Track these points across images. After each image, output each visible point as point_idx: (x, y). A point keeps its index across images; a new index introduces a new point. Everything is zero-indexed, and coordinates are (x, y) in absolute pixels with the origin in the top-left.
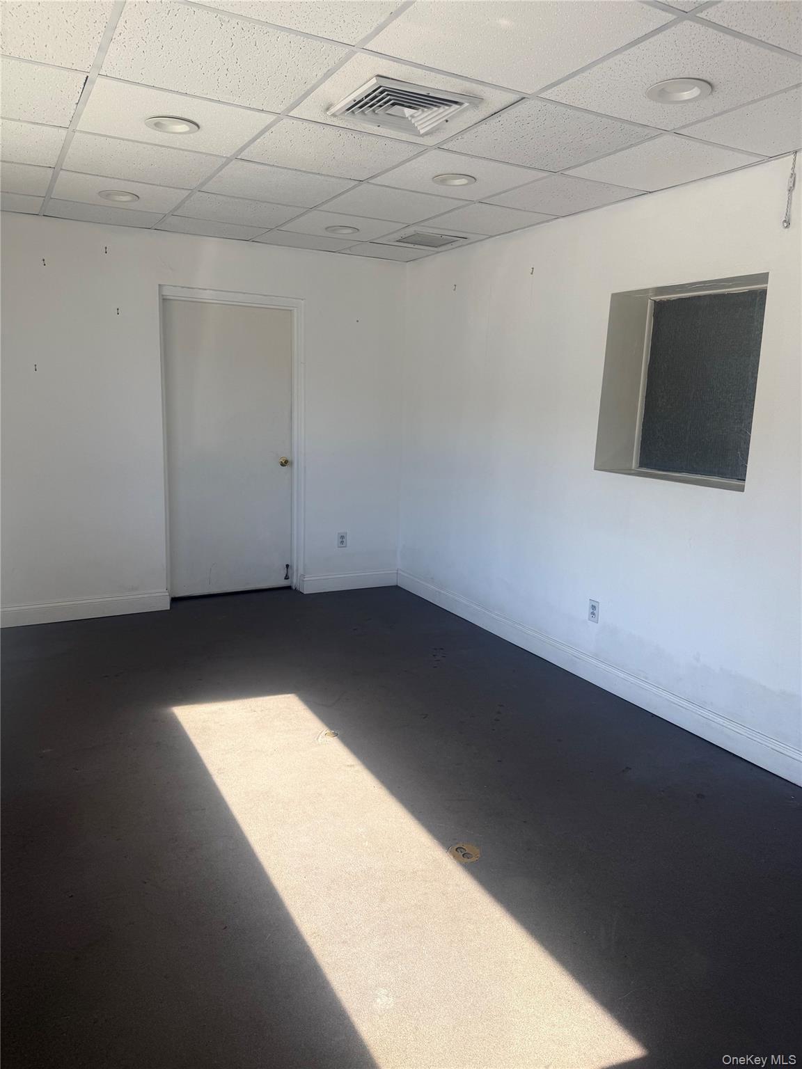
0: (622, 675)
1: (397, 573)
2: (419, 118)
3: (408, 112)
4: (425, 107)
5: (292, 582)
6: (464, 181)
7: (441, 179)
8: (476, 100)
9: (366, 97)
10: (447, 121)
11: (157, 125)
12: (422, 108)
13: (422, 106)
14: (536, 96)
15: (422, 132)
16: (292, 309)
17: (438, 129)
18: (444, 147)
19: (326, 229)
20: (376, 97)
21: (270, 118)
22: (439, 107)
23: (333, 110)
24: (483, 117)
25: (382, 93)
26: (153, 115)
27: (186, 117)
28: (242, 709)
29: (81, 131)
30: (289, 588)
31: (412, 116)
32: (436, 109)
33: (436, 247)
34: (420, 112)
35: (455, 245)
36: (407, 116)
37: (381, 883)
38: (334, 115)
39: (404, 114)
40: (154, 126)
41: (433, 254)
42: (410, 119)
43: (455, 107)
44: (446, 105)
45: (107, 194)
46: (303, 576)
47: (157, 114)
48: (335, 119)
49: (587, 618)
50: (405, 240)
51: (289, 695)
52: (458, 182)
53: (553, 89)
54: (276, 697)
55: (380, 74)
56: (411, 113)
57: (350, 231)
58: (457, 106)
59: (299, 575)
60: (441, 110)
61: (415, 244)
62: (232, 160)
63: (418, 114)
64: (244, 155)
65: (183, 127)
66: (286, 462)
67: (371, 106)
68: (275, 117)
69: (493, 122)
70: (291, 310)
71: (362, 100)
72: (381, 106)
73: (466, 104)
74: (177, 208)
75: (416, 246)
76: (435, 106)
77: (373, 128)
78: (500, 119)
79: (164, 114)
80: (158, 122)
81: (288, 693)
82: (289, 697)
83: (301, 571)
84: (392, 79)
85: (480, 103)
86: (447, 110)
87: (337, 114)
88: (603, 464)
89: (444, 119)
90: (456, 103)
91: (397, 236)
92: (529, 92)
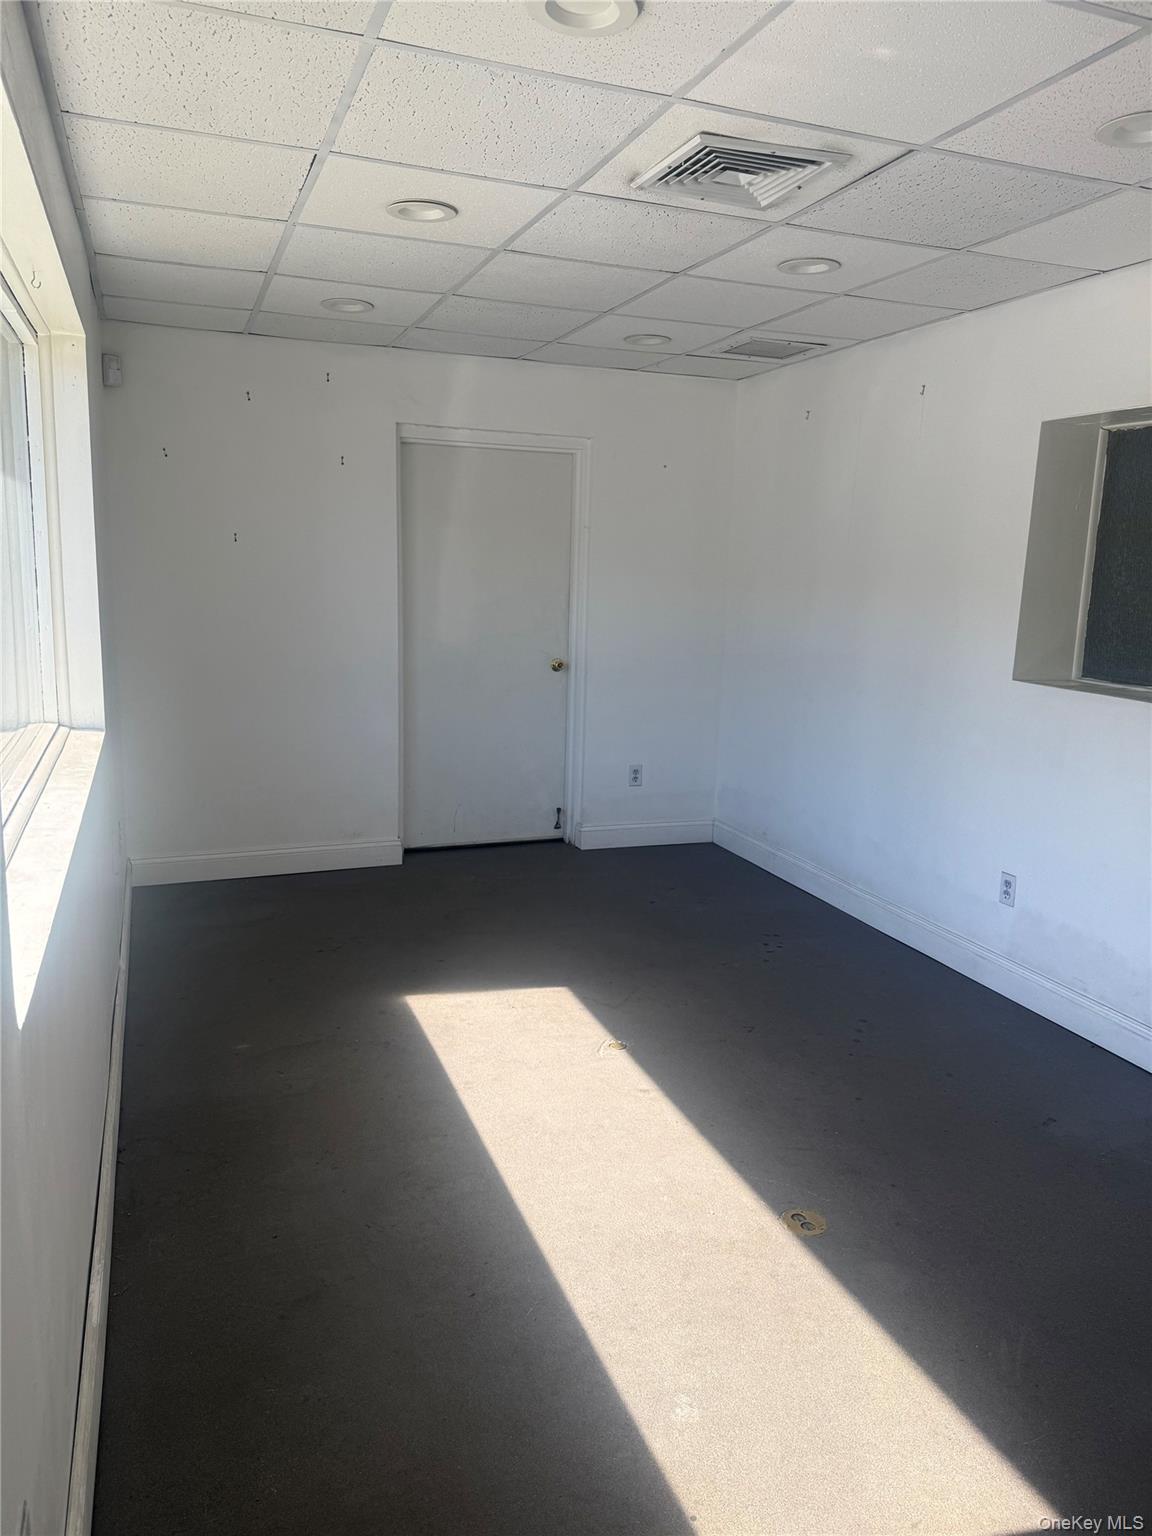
0: (1049, 985)
1: (713, 825)
2: (758, 187)
3: (744, 178)
4: (768, 170)
5: (565, 833)
6: (822, 267)
7: (791, 265)
8: (841, 157)
9: (686, 162)
10: (800, 188)
11: (402, 212)
12: (763, 172)
13: (764, 169)
14: (930, 147)
15: (764, 204)
16: (574, 451)
17: (787, 199)
18: (796, 221)
19: (625, 339)
20: (699, 160)
21: (554, 196)
22: (788, 169)
23: (639, 181)
24: (852, 179)
25: (708, 154)
26: (398, 199)
27: (441, 199)
28: (497, 1004)
29: (303, 225)
30: (561, 840)
31: (750, 184)
32: (784, 172)
33: (781, 358)
34: (760, 178)
35: (809, 354)
36: (742, 183)
37: (684, 1254)
38: (641, 188)
39: (740, 182)
40: (397, 214)
41: (777, 368)
42: (746, 187)
43: (811, 168)
44: (799, 166)
45: (331, 304)
46: (580, 824)
47: (403, 198)
48: (642, 192)
49: (997, 900)
50: (735, 351)
51: (559, 989)
52: (813, 269)
53: (955, 136)
54: (543, 990)
55: (706, 130)
56: (748, 180)
57: (657, 341)
58: (815, 167)
59: (575, 823)
60: (792, 173)
61: (750, 355)
62: (499, 252)
63: (758, 180)
64: (517, 245)
65: (436, 213)
66: (560, 665)
67: (692, 173)
68: (559, 195)
69: (865, 185)
70: (572, 454)
71: (681, 166)
72: (706, 172)
73: (828, 164)
74: (423, 318)
75: (753, 358)
76: (783, 168)
77: (694, 202)
78: (876, 180)
79: (414, 197)
80: (403, 207)
81: (558, 986)
82: (559, 992)
83: (577, 818)
84: (723, 136)
85: (848, 160)
86: (798, 173)
87: (646, 186)
88: (1026, 671)
89: (797, 184)
90: (813, 162)
91: (725, 346)
92: (921, 142)
